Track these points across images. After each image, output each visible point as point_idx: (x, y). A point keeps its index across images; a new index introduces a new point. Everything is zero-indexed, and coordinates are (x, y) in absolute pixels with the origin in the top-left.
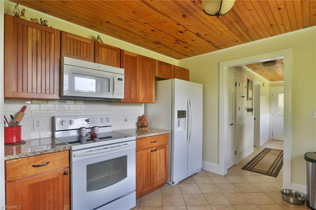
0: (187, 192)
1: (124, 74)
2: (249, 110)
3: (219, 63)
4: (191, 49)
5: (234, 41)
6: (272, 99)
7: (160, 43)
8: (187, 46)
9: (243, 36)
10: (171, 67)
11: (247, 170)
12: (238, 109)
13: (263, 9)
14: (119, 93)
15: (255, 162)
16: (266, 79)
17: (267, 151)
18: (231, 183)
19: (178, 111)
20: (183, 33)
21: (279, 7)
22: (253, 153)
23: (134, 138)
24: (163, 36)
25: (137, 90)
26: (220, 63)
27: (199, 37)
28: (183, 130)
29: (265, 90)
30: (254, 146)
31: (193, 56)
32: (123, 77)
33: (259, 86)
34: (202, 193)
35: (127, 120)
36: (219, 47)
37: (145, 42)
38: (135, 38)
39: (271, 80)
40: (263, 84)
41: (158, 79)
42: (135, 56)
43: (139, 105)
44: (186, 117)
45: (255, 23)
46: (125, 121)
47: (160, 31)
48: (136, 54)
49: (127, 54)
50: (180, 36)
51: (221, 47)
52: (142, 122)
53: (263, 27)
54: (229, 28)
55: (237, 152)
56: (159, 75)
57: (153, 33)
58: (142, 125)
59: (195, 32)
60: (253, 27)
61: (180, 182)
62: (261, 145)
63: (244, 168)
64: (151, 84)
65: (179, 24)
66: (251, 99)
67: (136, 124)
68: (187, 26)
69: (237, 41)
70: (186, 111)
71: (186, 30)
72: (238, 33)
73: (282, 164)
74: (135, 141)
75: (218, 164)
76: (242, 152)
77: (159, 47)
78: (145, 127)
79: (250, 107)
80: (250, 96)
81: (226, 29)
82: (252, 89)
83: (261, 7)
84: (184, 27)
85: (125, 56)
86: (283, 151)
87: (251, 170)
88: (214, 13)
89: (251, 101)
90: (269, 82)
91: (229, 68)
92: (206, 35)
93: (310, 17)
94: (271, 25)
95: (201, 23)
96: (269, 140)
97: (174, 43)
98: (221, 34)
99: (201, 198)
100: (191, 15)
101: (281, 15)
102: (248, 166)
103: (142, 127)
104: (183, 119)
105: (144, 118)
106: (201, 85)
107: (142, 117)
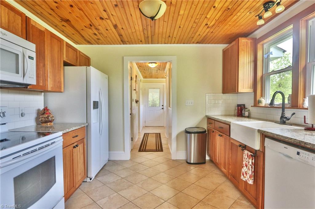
0: (109, 182)
1: (35, 51)
2: (137, 102)
3: (123, 57)
4: (99, 37)
5: (139, 40)
6: (145, 93)
7: (70, 21)
8: (97, 33)
9: (148, 38)
10: (77, 52)
11: (142, 151)
12: (133, 100)
13: (172, 24)
14: (31, 76)
15: (144, 145)
16: (142, 76)
17: (146, 135)
18: (138, 164)
19: (93, 101)
20: (103, 20)
21: (180, 26)
22: (138, 138)
23: (60, 133)
24: (79, 16)
25: (46, 75)
26: (124, 57)
27: (115, 28)
28: (96, 122)
29: (141, 86)
31: (95, 44)
32: (34, 55)
34: (122, 178)
35: (24, 114)
36: (125, 42)
37: (50, 14)
38: (40, 6)
39: (145, 77)
42: (42, 29)
43: (38, 95)
44: (98, 108)
45: (162, 31)
46: (22, 116)
47: (80, 9)
48: (44, 27)
49: (34, 24)
50: (97, 22)
51: (127, 42)
52: (47, 115)
53: (164, 36)
54: (143, 29)
55: (132, 138)
56: (67, 60)
57: (69, 9)
58: (46, 119)
59: (114, 23)
60: (159, 34)
61: (96, 176)
62: (140, 131)
63: (139, 151)
64: (60, 69)
65: (105, 11)
66: (137, 92)
67: (35, 120)
68: (112, 15)
69: (141, 41)
70: (98, 102)
71: (108, 18)
72: (147, 35)
73: (161, 143)
74: (62, 137)
75: (124, 151)
76: (134, 138)
77: (63, 26)
78: (51, 121)
79: (136, 99)
80: (137, 90)
81: (141, 28)
82: (137, 84)
83: (171, 22)
84: (108, 15)
85: (32, 27)
86: (156, 134)
87: (145, 151)
88: (150, 16)
89: (136, 94)
90: (143, 79)
92: (122, 28)
93: (190, 38)
94: (169, 36)
95: (126, 17)
96: (143, 127)
97: (86, 27)
98: (134, 32)
99: (125, 182)
100: (122, 7)
101: (178, 31)
102: (141, 148)
103: (46, 122)
104: (96, 110)
105: (48, 110)
106: (107, 76)
107: (46, 109)
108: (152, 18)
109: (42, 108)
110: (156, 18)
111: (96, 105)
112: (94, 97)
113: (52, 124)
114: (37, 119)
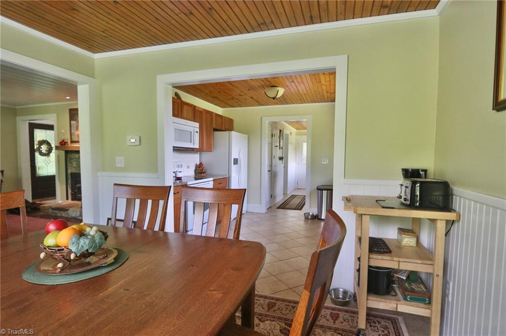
1: (199, 127)
2: (281, 159)
3: (261, 118)
6: (298, 148)
11: (281, 208)
12: (273, 157)
15: (285, 204)
16: (293, 128)
17: (293, 197)
19: (234, 159)
20: (242, 96)
22: (283, 199)
23: (212, 179)
25: (203, 140)
26: (263, 118)
27: (251, 99)
29: (292, 139)
30: (284, 194)
32: (198, 130)
33: (288, 135)
35: (189, 167)
39: (297, 129)
40: (291, 133)
41: (215, 130)
42: (201, 110)
43: (196, 153)
44: (238, 164)
49: (197, 109)
55: (272, 196)
56: (216, 126)
58: (202, 171)
62: (288, 192)
63: (278, 208)
64: (211, 134)
65: (242, 92)
66: (282, 148)
69: (277, 103)
70: (238, 159)
73: (304, 204)
74: (213, 181)
75: (261, 204)
76: (275, 196)
78: (204, 173)
79: (281, 156)
80: (281, 146)
82: (283, 139)
85: (197, 111)
86: (305, 196)
87: (283, 209)
88: (272, 97)
89: (281, 150)
90: (296, 130)
91: (269, 122)
96: (295, 189)
102: (280, 206)
103: (201, 173)
104: (236, 166)
105: (202, 165)
106: (247, 136)
107: (201, 164)
108: (274, 98)
109: (198, 163)
110: (277, 97)
111: (236, 161)
112: (234, 155)
113: (205, 175)
114: (195, 171)
